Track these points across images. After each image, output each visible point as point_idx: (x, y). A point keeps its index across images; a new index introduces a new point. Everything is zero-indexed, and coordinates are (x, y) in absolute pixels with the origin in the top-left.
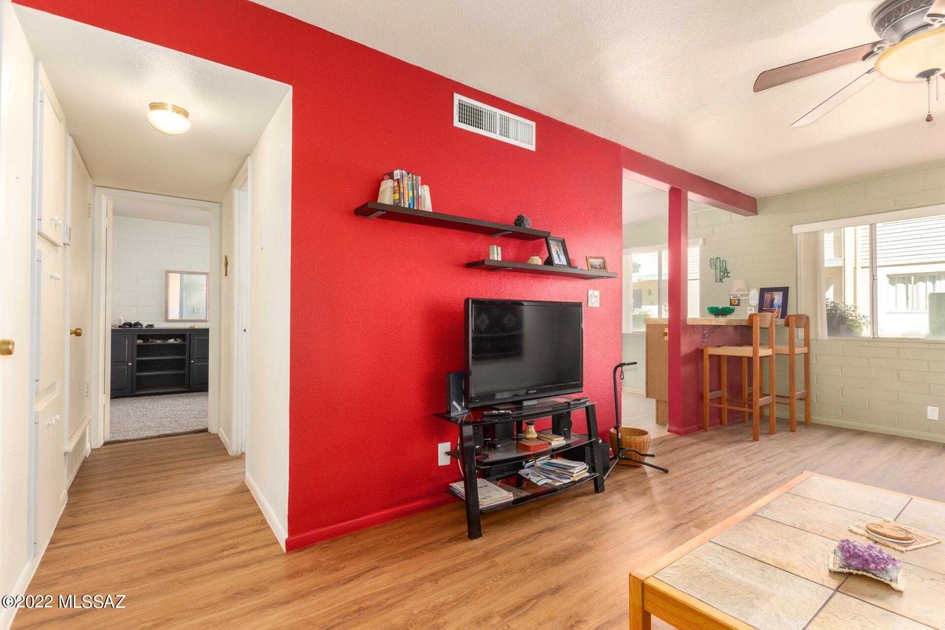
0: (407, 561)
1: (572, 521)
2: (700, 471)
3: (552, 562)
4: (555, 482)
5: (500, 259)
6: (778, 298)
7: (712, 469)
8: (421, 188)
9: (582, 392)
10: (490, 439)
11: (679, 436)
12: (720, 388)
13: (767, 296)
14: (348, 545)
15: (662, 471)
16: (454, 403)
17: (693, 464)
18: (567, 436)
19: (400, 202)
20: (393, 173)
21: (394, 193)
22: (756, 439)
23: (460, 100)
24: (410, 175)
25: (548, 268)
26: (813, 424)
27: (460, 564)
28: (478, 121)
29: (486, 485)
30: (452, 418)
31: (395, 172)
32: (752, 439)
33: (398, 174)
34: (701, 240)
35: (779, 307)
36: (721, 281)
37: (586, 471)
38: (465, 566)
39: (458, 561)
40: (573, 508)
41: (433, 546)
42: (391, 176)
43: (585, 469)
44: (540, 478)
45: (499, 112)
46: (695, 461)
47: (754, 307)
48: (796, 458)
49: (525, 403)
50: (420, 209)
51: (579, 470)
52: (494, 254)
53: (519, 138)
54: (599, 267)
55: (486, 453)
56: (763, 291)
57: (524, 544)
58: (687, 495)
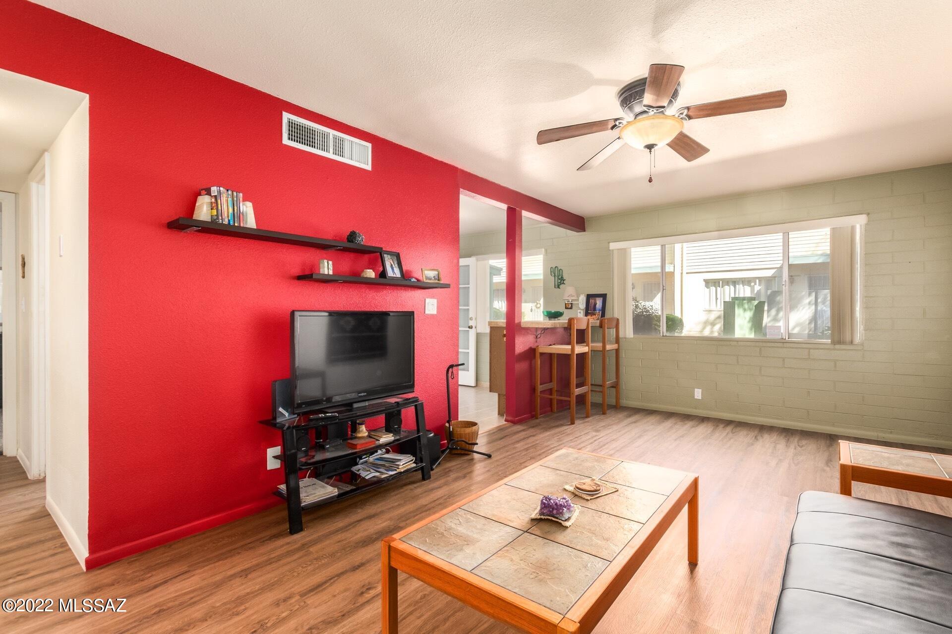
0: (221, 562)
1: (393, 507)
2: (518, 453)
3: (363, 544)
4: (382, 474)
5: (331, 273)
6: (599, 302)
7: (529, 451)
8: (243, 205)
9: (414, 392)
10: (321, 440)
11: (512, 424)
12: (551, 381)
13: (592, 301)
14: (161, 555)
15: (486, 457)
16: (281, 409)
17: (515, 448)
18: (395, 432)
19: (218, 218)
20: (210, 189)
21: (212, 209)
22: (573, 423)
23: (289, 119)
24: (230, 192)
25: (382, 280)
26: (622, 406)
27: (274, 558)
28: (310, 140)
29: (314, 483)
30: (278, 423)
31: (212, 188)
32: (570, 423)
33: (215, 190)
34: (543, 250)
35: (599, 310)
36: (559, 287)
37: (412, 462)
38: (279, 558)
39: (273, 556)
40: (397, 496)
41: (250, 545)
42: (209, 193)
43: (412, 460)
44: (369, 472)
45: (332, 133)
46: (517, 445)
47: (583, 310)
48: (596, 436)
49: (355, 406)
50: (242, 225)
51: (405, 462)
52: (324, 267)
53: (354, 157)
54: (433, 278)
55: (313, 454)
56: (589, 297)
57: (342, 532)
58: (499, 475)
